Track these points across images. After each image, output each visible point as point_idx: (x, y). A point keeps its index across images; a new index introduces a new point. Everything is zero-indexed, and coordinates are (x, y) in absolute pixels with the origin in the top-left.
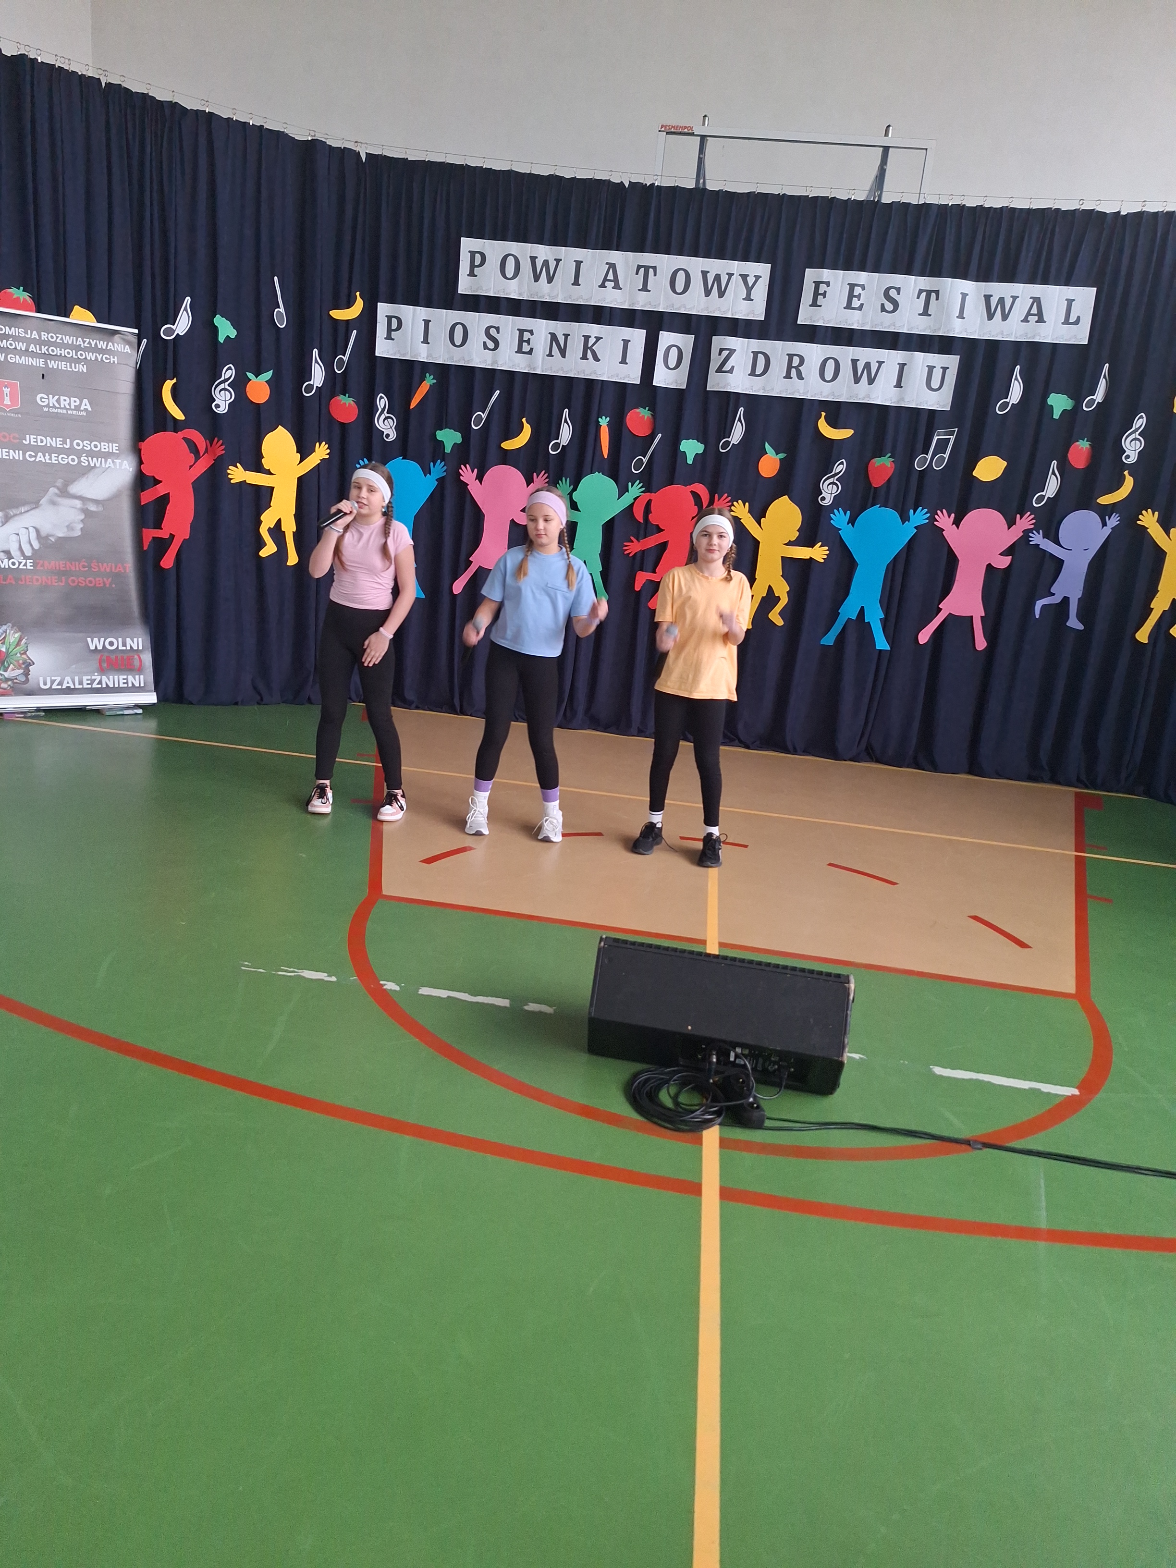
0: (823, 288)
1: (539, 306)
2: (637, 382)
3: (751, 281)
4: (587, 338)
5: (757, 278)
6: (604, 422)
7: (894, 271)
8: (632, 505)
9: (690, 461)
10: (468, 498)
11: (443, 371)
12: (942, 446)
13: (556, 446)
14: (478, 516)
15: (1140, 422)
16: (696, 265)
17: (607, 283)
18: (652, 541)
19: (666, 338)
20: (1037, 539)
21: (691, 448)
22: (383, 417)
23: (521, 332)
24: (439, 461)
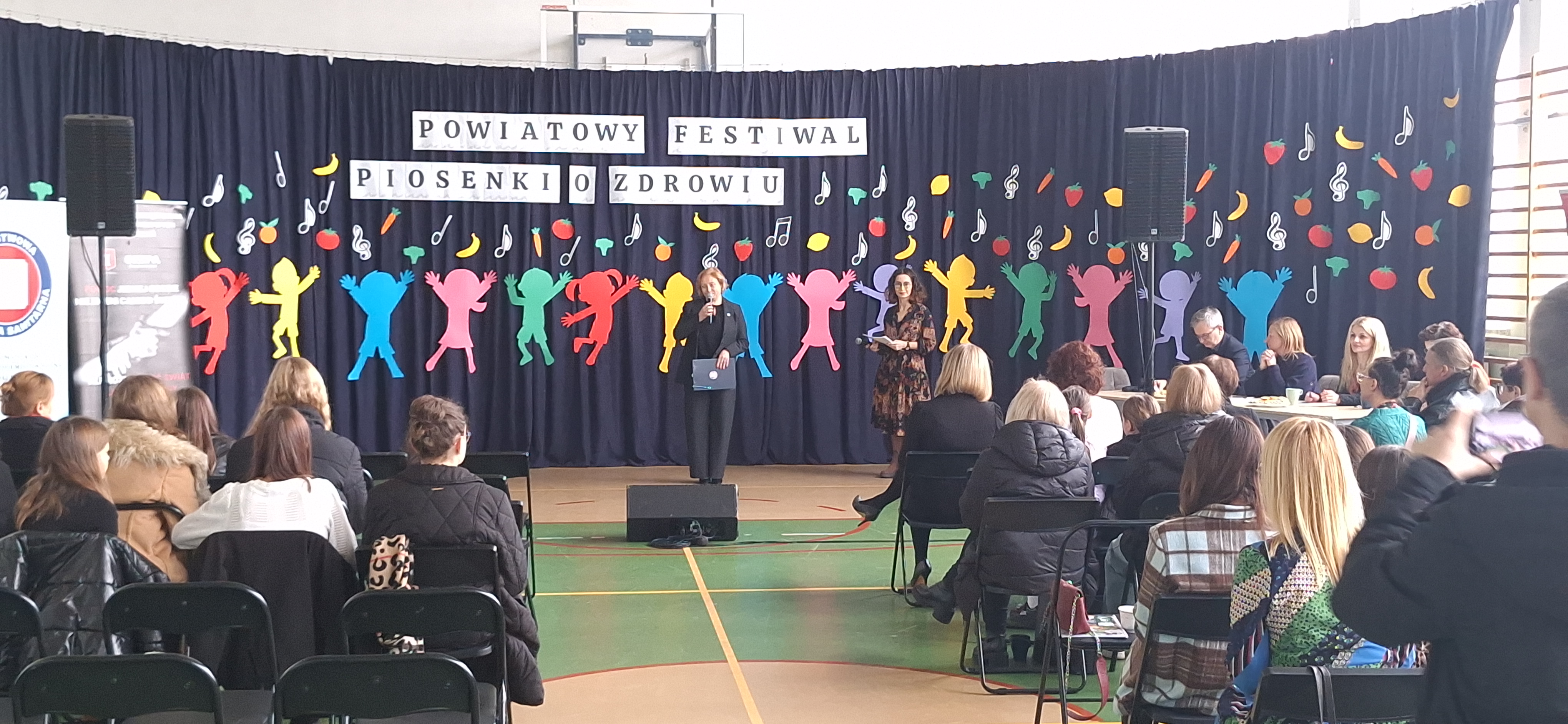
0: (682, 130)
1: (477, 155)
2: (558, 201)
3: (631, 128)
4: (516, 174)
5: (635, 126)
6: (536, 232)
7: (729, 116)
8: (564, 289)
9: (604, 254)
10: (434, 297)
11: (405, 205)
12: (783, 229)
13: (500, 252)
14: (443, 309)
15: (912, 202)
16: (590, 120)
17: (526, 136)
18: (583, 314)
19: (575, 171)
20: (859, 287)
21: (604, 245)
22: (359, 242)
23: (465, 173)
24: (407, 271)
